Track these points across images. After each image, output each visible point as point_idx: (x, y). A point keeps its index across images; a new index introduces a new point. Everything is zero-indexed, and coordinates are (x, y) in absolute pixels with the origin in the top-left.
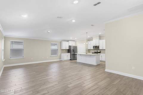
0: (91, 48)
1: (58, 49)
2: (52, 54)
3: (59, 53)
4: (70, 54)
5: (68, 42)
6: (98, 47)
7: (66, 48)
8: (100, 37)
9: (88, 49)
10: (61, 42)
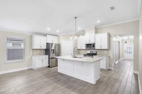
0: (81, 47)
1: (24, 49)
2: (9, 59)
3: (27, 56)
4: (47, 56)
5: (45, 37)
6: (94, 45)
7: (41, 46)
8: (97, 30)
9: (78, 48)
10: (31, 37)
